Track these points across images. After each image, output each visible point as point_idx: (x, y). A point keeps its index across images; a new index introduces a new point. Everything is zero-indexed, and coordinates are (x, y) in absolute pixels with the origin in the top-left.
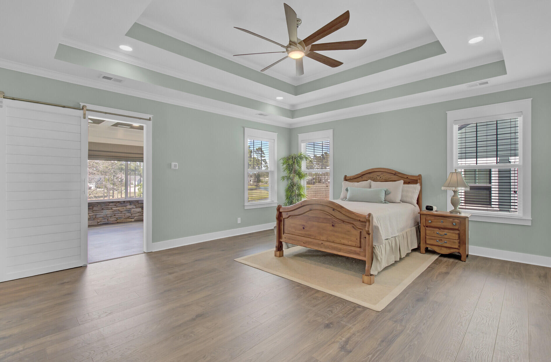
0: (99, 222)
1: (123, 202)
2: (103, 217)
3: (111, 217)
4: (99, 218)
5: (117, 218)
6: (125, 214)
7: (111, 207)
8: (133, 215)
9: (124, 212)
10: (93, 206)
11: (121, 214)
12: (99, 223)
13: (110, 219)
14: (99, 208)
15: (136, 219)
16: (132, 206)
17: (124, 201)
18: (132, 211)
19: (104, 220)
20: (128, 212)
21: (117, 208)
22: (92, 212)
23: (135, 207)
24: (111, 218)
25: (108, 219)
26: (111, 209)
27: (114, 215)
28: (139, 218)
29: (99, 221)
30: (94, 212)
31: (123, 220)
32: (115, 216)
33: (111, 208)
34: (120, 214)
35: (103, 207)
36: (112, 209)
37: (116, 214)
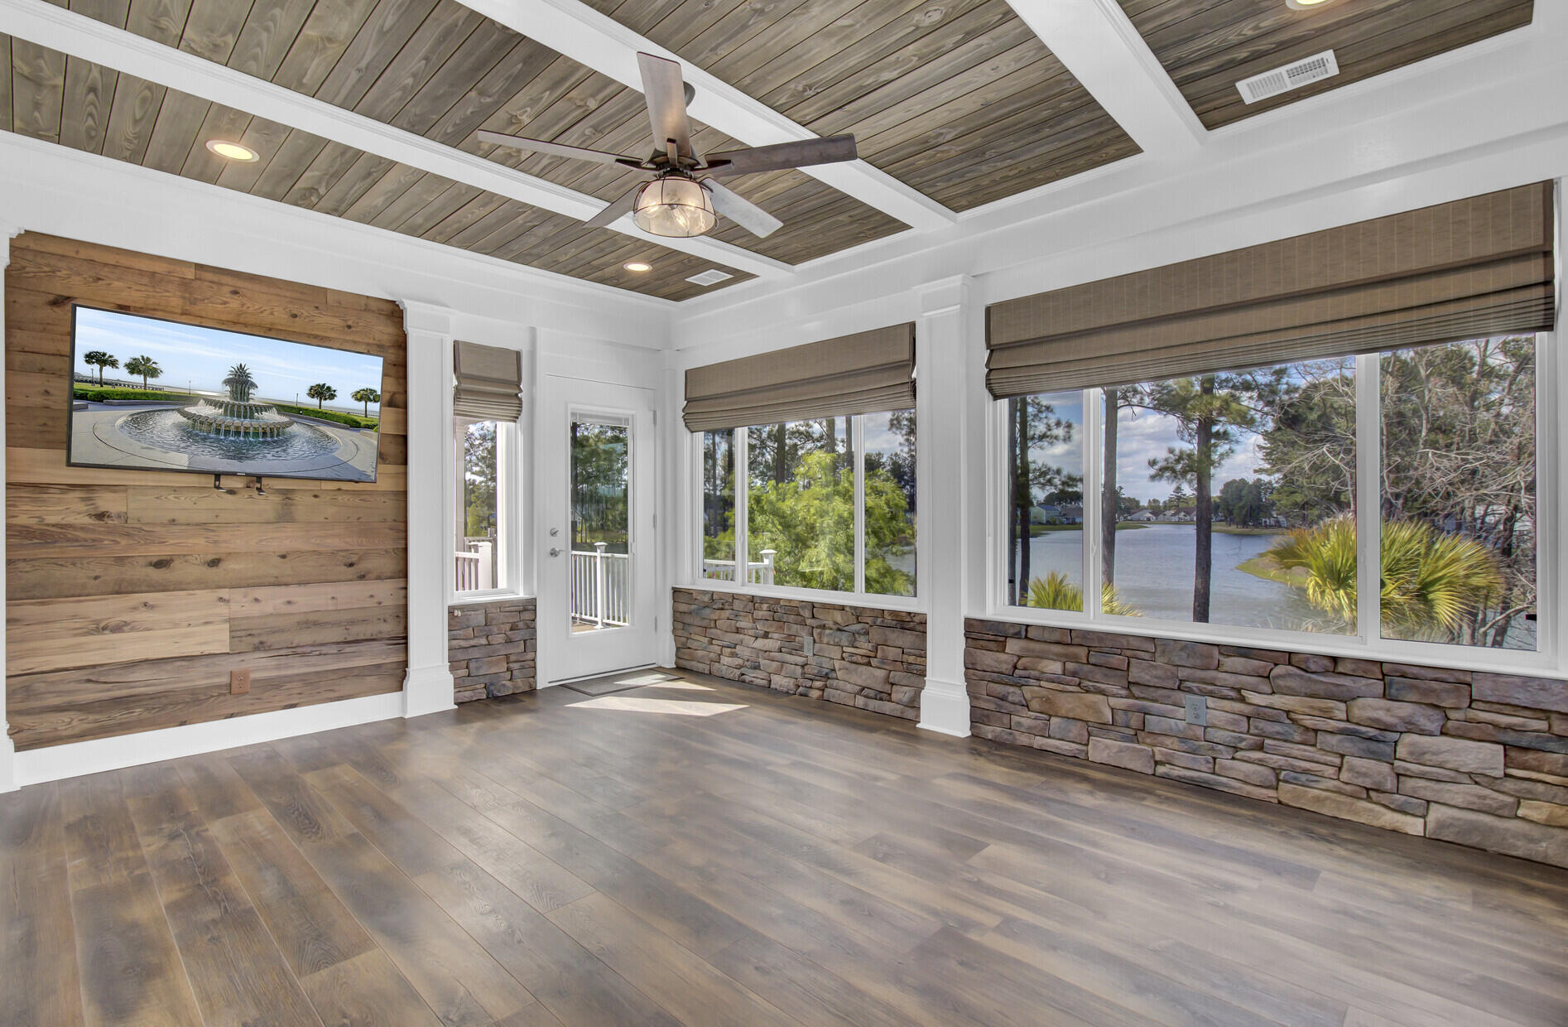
0: (1162, 763)
1: (1329, 664)
2: (1183, 739)
3: (1236, 749)
4: (1161, 738)
5: (1276, 771)
6: (1342, 756)
7: (1231, 679)
8: (1409, 784)
9: (1333, 740)
10: (1129, 653)
11: (1309, 751)
12: (1161, 770)
13: (1225, 762)
14: (1159, 673)
15: (1441, 825)
16: (1404, 710)
17: (1335, 660)
18: (1402, 751)
19: (1183, 759)
20: (1365, 745)
21: (1278, 701)
22: (1123, 692)
23: (1434, 726)
24: (1239, 755)
25: (1214, 759)
26: (1232, 694)
27: (1251, 739)
28: (1474, 827)
29: (1158, 757)
30: (1135, 690)
31: (1317, 799)
32: (1260, 747)
33: (1239, 690)
34: (1297, 750)
35: (1183, 673)
36: (1243, 700)
37: (1267, 741)
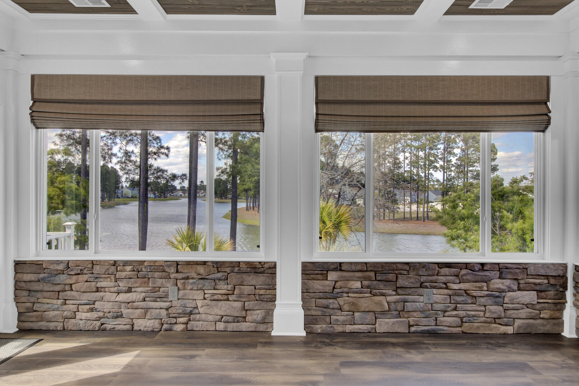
0: (412, 326)
1: (480, 267)
2: (422, 312)
3: (445, 311)
4: (412, 313)
5: (461, 319)
6: (485, 306)
7: (443, 279)
8: (509, 312)
9: (482, 300)
10: (397, 272)
11: (474, 307)
12: (413, 329)
13: (441, 319)
14: (412, 280)
15: (519, 327)
16: (507, 282)
17: (483, 265)
18: (506, 300)
19: (424, 321)
20: (494, 300)
21: (463, 286)
22: (394, 293)
23: (515, 288)
24: (446, 314)
25: (436, 318)
26: (444, 286)
27: (453, 306)
28: (529, 325)
29: (411, 323)
30: (399, 291)
31: (478, 327)
32: (455, 309)
33: (445, 284)
34: (469, 307)
35: (423, 279)
36: (447, 288)
37: (458, 305)
